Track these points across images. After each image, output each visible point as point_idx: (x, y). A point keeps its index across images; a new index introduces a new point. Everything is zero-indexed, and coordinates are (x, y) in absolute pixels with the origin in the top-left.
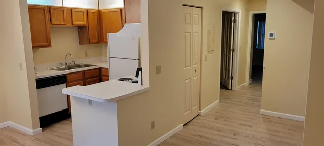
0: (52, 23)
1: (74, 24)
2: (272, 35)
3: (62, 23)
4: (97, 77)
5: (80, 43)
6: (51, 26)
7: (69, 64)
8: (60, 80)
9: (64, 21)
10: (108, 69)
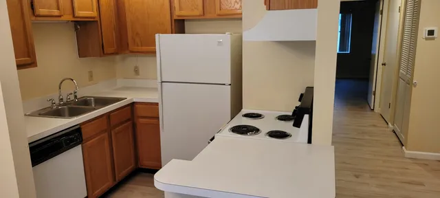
0: (37, 13)
1: (76, 15)
2: (431, 33)
3: (56, 12)
4: (126, 121)
5: (80, 56)
6: (34, 18)
7: (65, 100)
8: (72, 140)
9: (58, 9)
10: (157, 104)
